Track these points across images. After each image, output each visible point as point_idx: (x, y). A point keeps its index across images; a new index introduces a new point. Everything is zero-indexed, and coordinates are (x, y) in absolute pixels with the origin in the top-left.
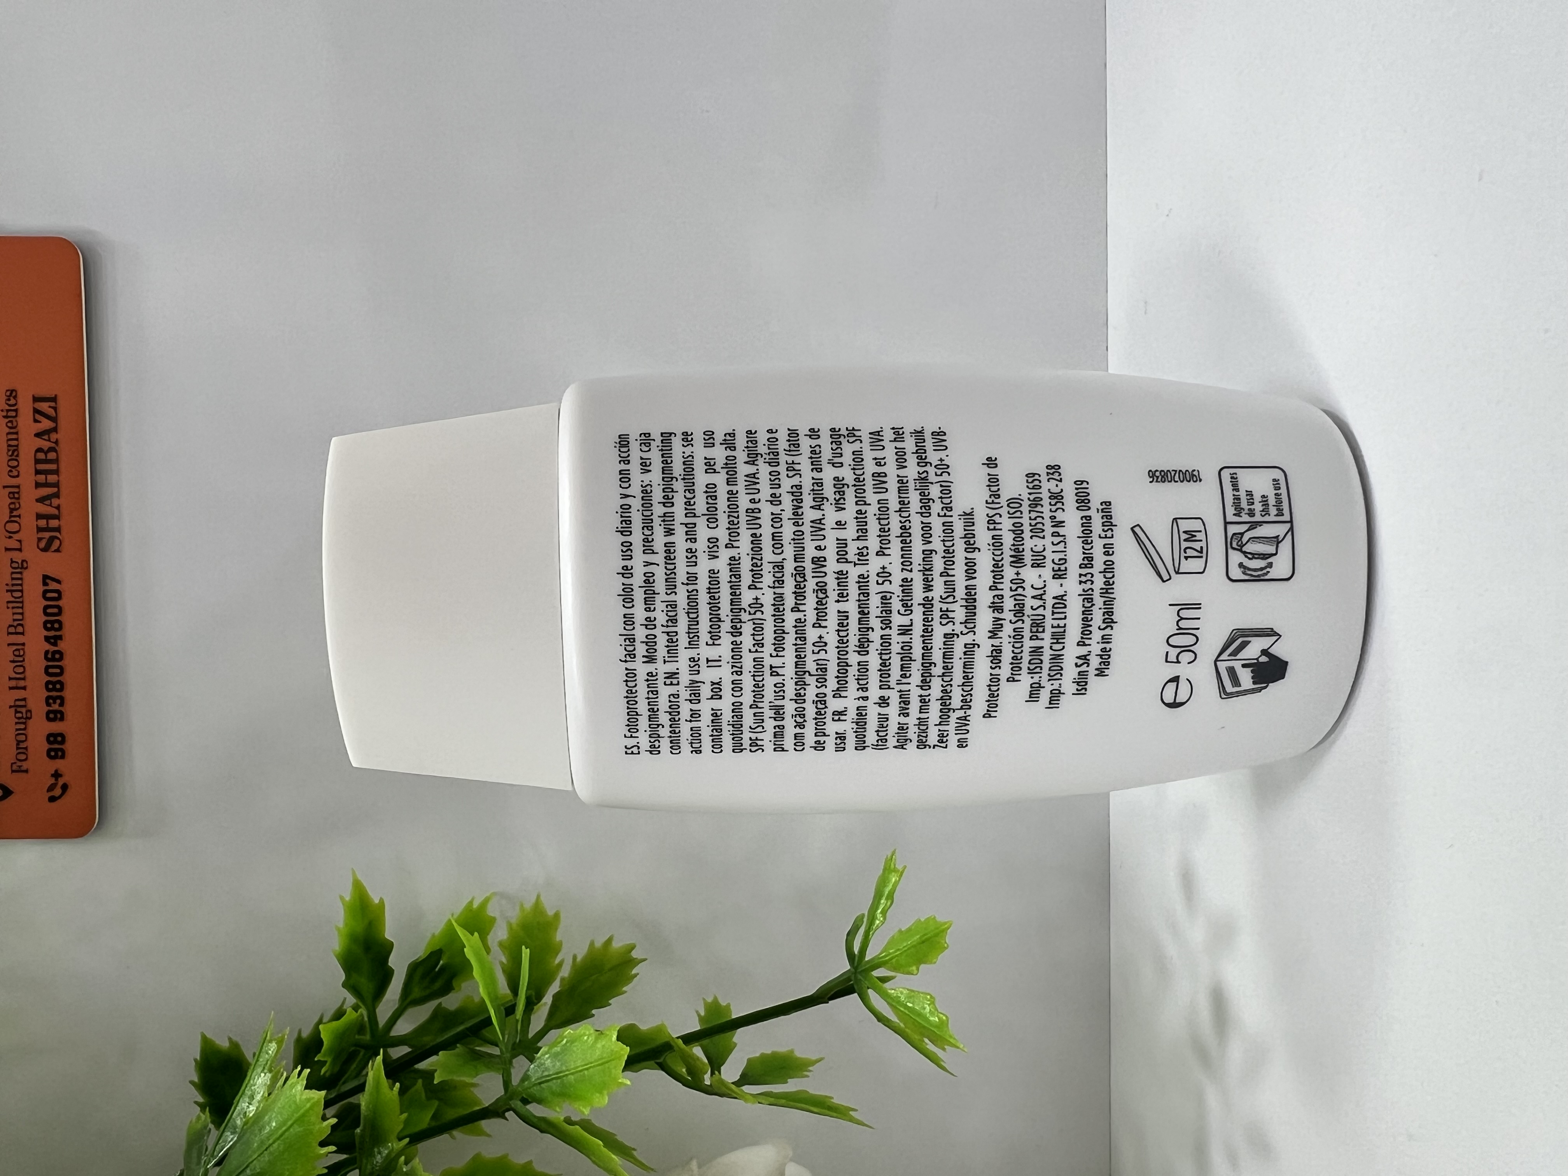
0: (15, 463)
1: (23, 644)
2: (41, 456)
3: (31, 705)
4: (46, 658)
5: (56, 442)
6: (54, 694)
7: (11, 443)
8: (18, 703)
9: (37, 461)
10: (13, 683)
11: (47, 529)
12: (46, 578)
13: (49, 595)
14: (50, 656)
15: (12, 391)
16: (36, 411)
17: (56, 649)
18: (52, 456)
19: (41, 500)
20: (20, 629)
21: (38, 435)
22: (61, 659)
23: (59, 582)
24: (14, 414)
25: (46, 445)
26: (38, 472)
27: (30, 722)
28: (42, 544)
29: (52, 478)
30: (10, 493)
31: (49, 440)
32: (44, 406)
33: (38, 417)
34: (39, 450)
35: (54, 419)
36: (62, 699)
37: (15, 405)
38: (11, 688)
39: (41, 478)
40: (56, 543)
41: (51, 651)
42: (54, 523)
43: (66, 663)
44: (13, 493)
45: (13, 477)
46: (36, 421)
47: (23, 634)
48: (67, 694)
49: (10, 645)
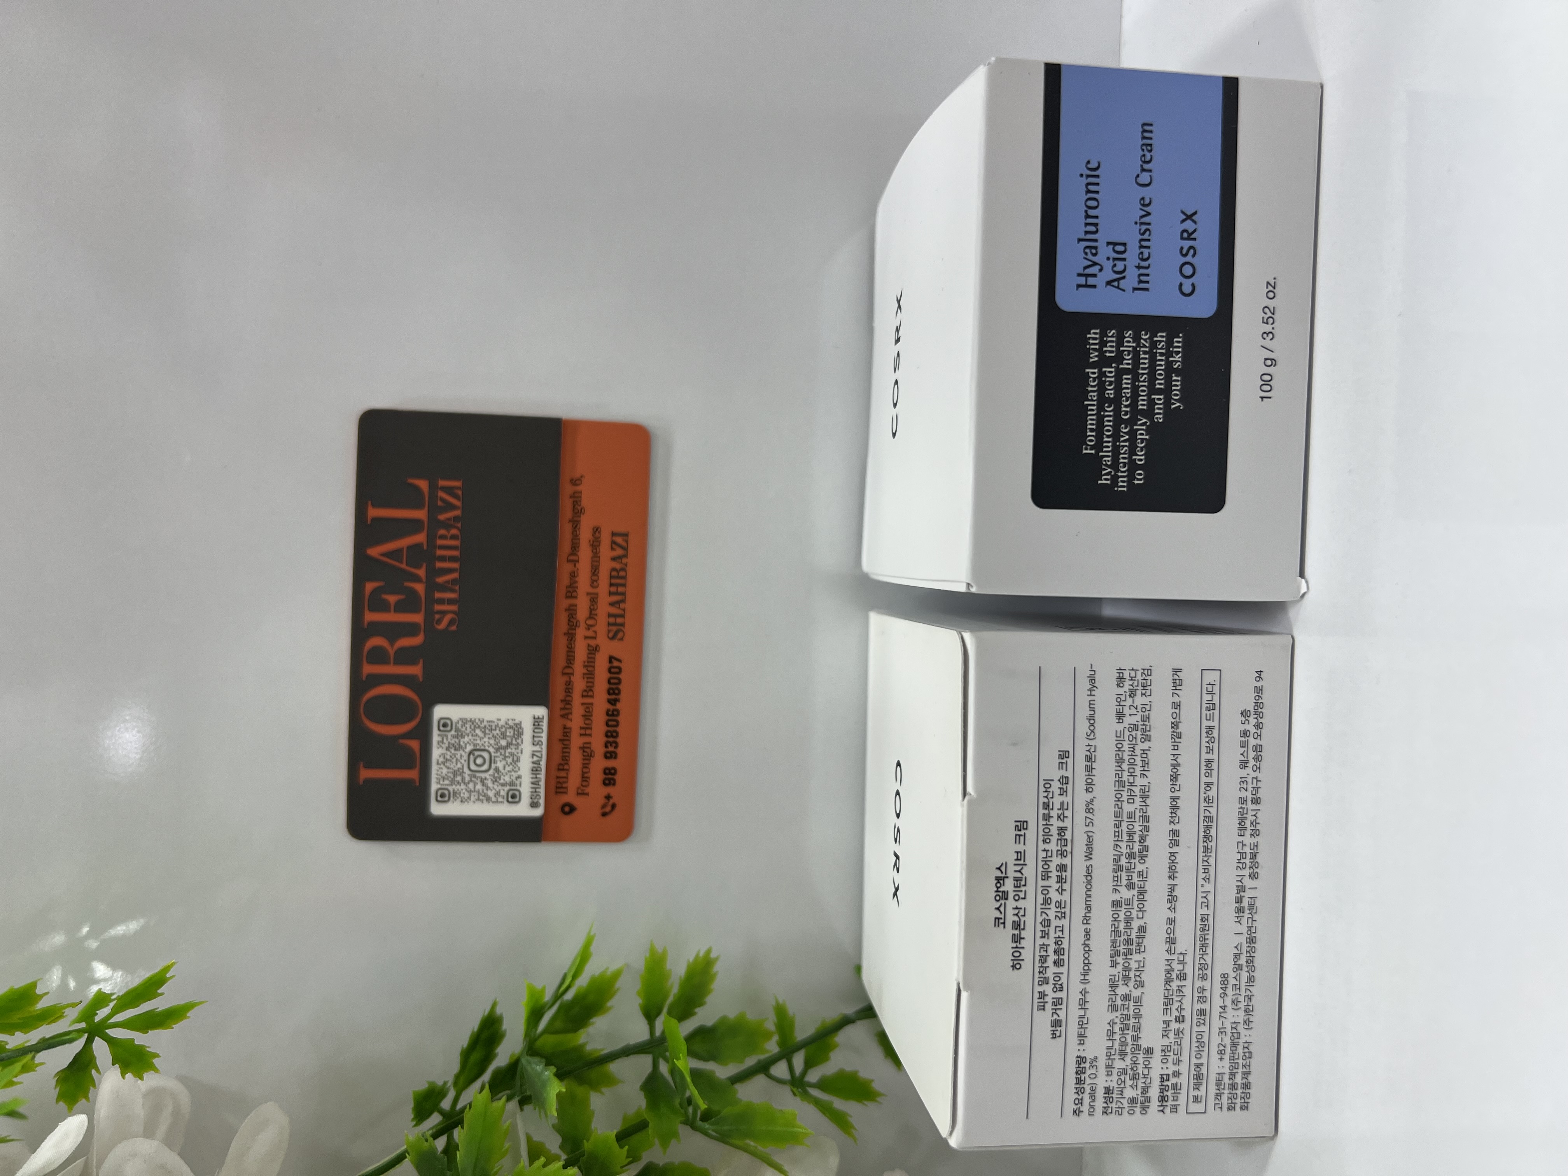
0: (594, 578)
1: (592, 704)
2: (614, 573)
3: (594, 747)
4: (608, 714)
5: (625, 565)
6: (611, 739)
7: (595, 564)
8: (585, 745)
9: (611, 577)
10: (583, 732)
11: (615, 624)
12: (611, 658)
13: (613, 670)
14: (610, 713)
15: (597, 528)
16: (613, 542)
17: (614, 707)
18: (621, 574)
20: (591, 693)
21: (613, 559)
22: (618, 715)
23: (619, 661)
24: (597, 544)
25: (618, 566)
26: (611, 585)
27: (592, 759)
28: (611, 635)
29: (620, 590)
30: (591, 598)
31: (621, 563)
32: (619, 539)
33: (614, 546)
34: (613, 570)
35: (624, 549)
36: (616, 743)
37: (599, 537)
38: (581, 735)
39: (614, 589)
40: (620, 635)
41: (611, 710)
42: (620, 620)
43: (620, 718)
44: (594, 599)
45: (593, 587)
46: (613, 549)
47: (592, 697)
48: (620, 739)
49: (582, 704)
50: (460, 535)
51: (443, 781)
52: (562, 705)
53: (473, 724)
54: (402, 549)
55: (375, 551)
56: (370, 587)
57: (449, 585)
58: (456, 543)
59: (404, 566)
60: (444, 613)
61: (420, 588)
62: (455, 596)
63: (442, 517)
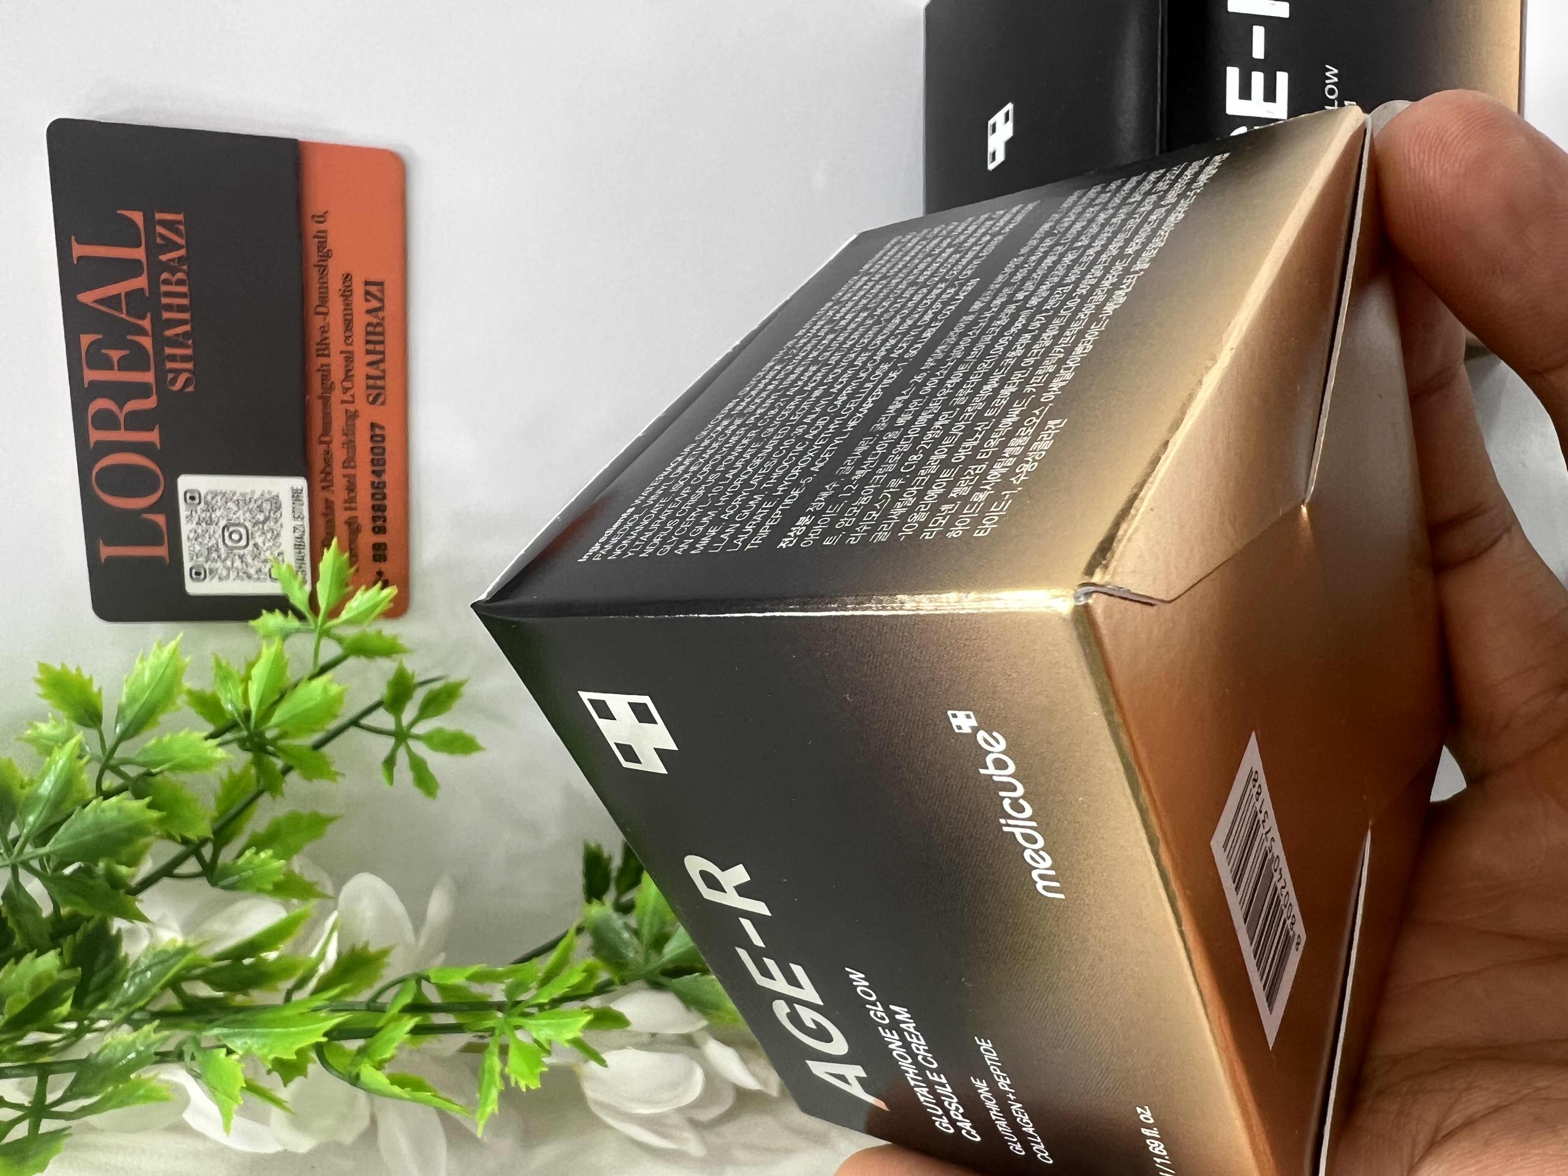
0: (348, 334)
1: (355, 476)
2: (370, 329)
3: (360, 522)
4: (373, 487)
5: (383, 319)
6: (379, 514)
7: (347, 317)
8: (351, 521)
9: (368, 333)
10: (347, 505)
11: (374, 387)
12: (373, 426)
13: (375, 439)
14: (376, 485)
15: (348, 275)
16: (367, 293)
17: (380, 480)
18: (379, 329)
19: (370, 364)
20: (352, 464)
21: (369, 312)
22: (384, 487)
23: (382, 428)
24: (349, 293)
25: (375, 321)
26: (368, 342)
27: (360, 535)
28: (371, 399)
29: (379, 348)
30: (346, 357)
31: (377, 317)
32: (373, 289)
33: (369, 297)
34: (369, 325)
35: (381, 300)
36: (384, 517)
37: (350, 286)
38: (346, 509)
39: (371, 347)
40: (381, 399)
41: (376, 481)
42: (379, 383)
43: (387, 491)
44: (349, 358)
45: (347, 344)
46: (367, 300)
47: (354, 467)
48: (389, 514)
49: (344, 476)
50: (185, 278)
51: (197, 557)
52: (323, 476)
53: (224, 495)
54: (119, 295)
55: (87, 298)
56: (86, 340)
57: (181, 340)
58: (184, 289)
59: (124, 316)
60: (178, 372)
61: (147, 342)
62: (189, 352)
63: (163, 258)
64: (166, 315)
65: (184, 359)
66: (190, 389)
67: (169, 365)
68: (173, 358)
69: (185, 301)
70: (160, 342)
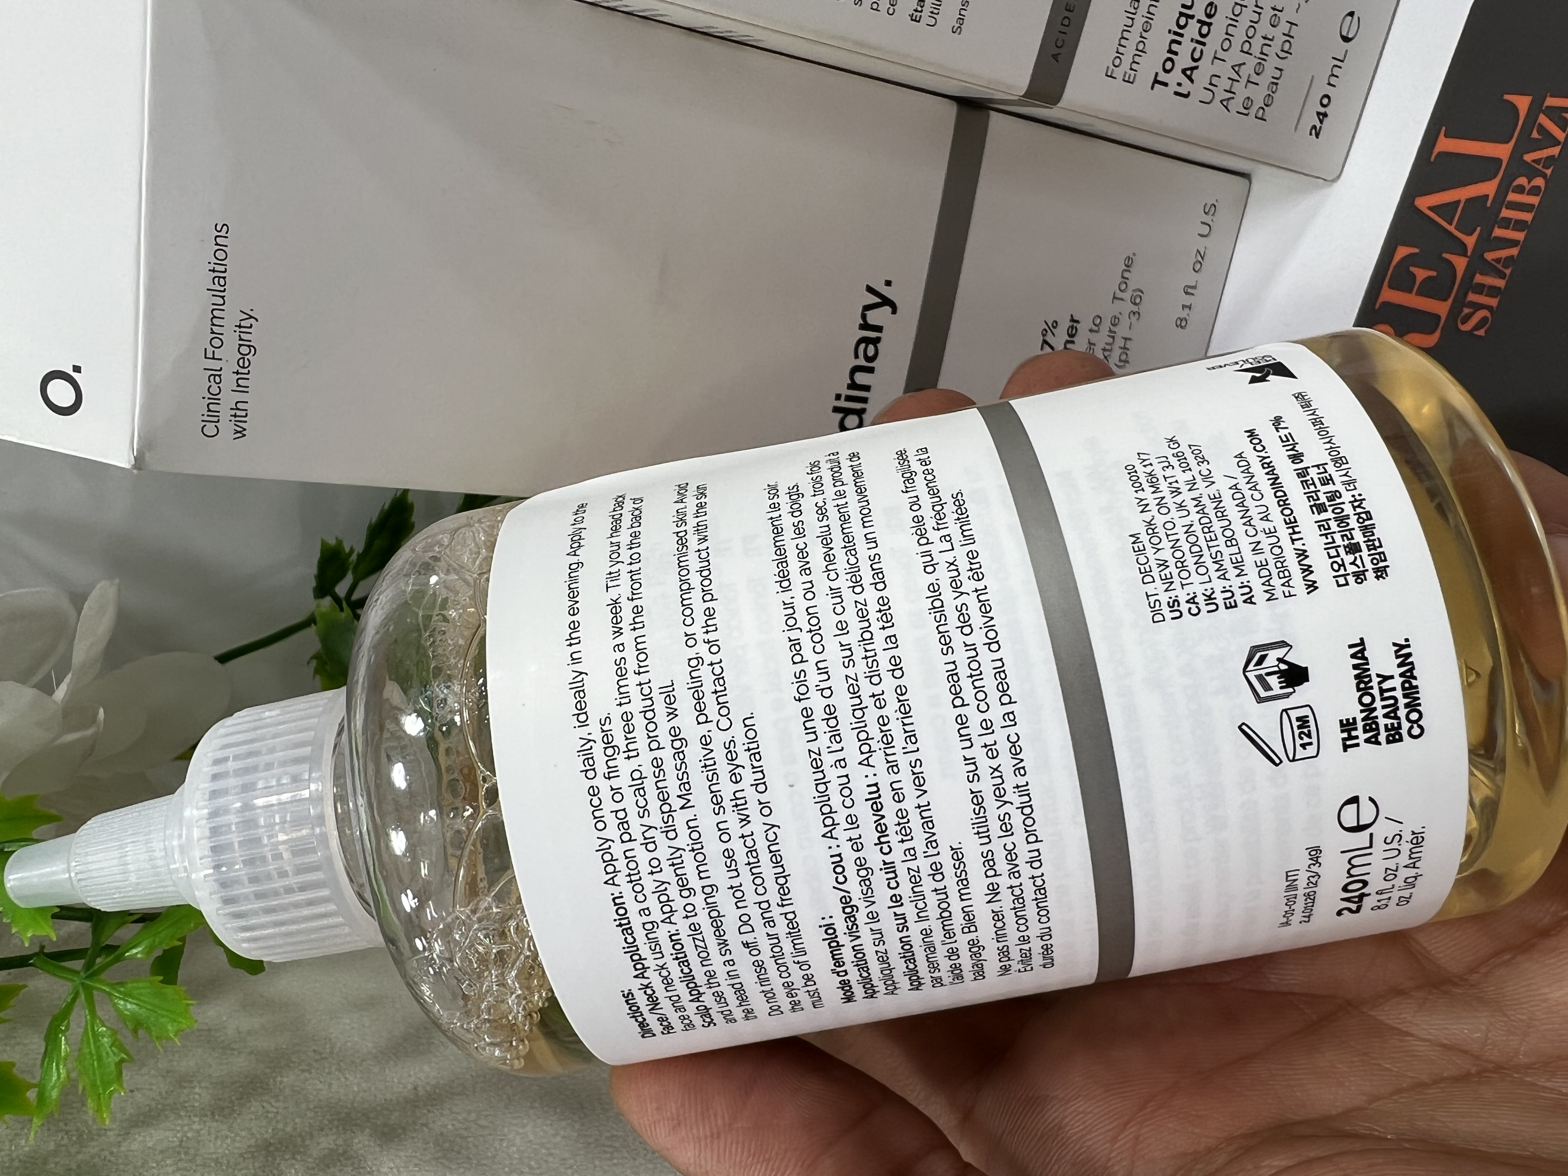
54: (1458, 202)
55: (1424, 203)
56: (1402, 252)
57: (1499, 266)
58: (1535, 200)
59: (1451, 229)
60: (1478, 307)
61: (1460, 263)
62: (1500, 283)
63: (1528, 158)
64: (1498, 232)
65: (1493, 291)
66: (1481, 332)
67: (1472, 297)
68: (1480, 289)
69: (1528, 217)
70: (1478, 264)
